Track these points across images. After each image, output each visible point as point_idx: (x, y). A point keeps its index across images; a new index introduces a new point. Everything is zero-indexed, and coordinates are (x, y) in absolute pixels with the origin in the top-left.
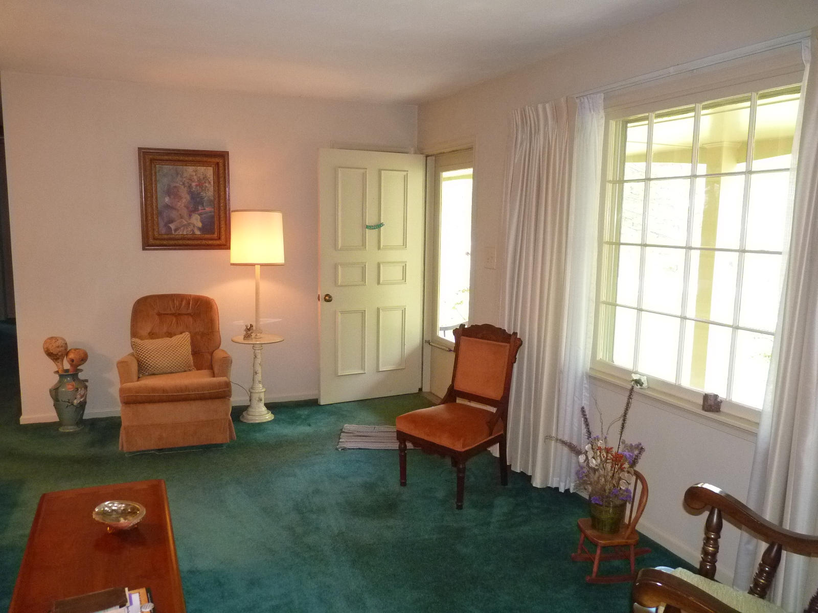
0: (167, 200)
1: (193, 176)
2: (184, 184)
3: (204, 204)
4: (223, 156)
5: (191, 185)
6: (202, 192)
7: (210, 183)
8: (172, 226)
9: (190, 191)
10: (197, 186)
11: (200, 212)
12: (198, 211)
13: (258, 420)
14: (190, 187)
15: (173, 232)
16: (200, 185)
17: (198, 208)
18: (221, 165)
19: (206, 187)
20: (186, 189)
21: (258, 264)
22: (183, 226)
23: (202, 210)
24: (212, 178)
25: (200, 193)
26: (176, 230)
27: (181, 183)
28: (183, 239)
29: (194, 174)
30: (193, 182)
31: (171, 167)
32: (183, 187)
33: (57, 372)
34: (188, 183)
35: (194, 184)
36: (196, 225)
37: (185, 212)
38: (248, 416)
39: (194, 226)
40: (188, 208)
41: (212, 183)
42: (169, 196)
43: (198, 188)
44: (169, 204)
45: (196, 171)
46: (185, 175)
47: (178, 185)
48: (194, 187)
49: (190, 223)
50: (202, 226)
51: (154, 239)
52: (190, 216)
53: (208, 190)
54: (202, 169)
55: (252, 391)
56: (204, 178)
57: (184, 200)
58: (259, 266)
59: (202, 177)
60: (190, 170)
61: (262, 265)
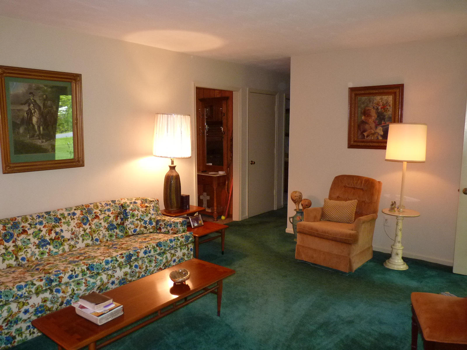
0: (363, 118)
1: (379, 102)
2: (374, 108)
3: (386, 120)
4: (400, 87)
5: (378, 108)
6: (385, 112)
7: (390, 106)
8: (365, 134)
9: (377, 112)
10: (381, 108)
11: (383, 125)
12: (381, 124)
13: (396, 268)
14: (377, 109)
15: (366, 137)
16: (384, 107)
17: (382, 123)
18: (398, 94)
19: (387, 108)
20: (375, 111)
21: (405, 161)
22: (371, 134)
23: (384, 123)
24: (391, 103)
25: (383, 113)
26: (367, 136)
27: (372, 107)
28: (371, 142)
29: (380, 101)
30: (380, 106)
31: (366, 98)
32: (373, 109)
33: (295, 210)
34: (376, 107)
35: (380, 107)
36: (380, 134)
37: (373, 125)
38: (389, 264)
39: (378, 134)
40: (375, 122)
41: (391, 106)
42: (365, 116)
43: (382, 110)
44: (364, 120)
45: (382, 99)
46: (375, 101)
47: (370, 108)
48: (380, 109)
49: (376, 132)
50: (383, 134)
51: (355, 141)
52: (376, 128)
53: (388, 110)
54: (385, 97)
55: (393, 247)
56: (386, 103)
57: (373, 118)
58: (406, 163)
59: (385, 103)
60: (378, 98)
61: (408, 162)
